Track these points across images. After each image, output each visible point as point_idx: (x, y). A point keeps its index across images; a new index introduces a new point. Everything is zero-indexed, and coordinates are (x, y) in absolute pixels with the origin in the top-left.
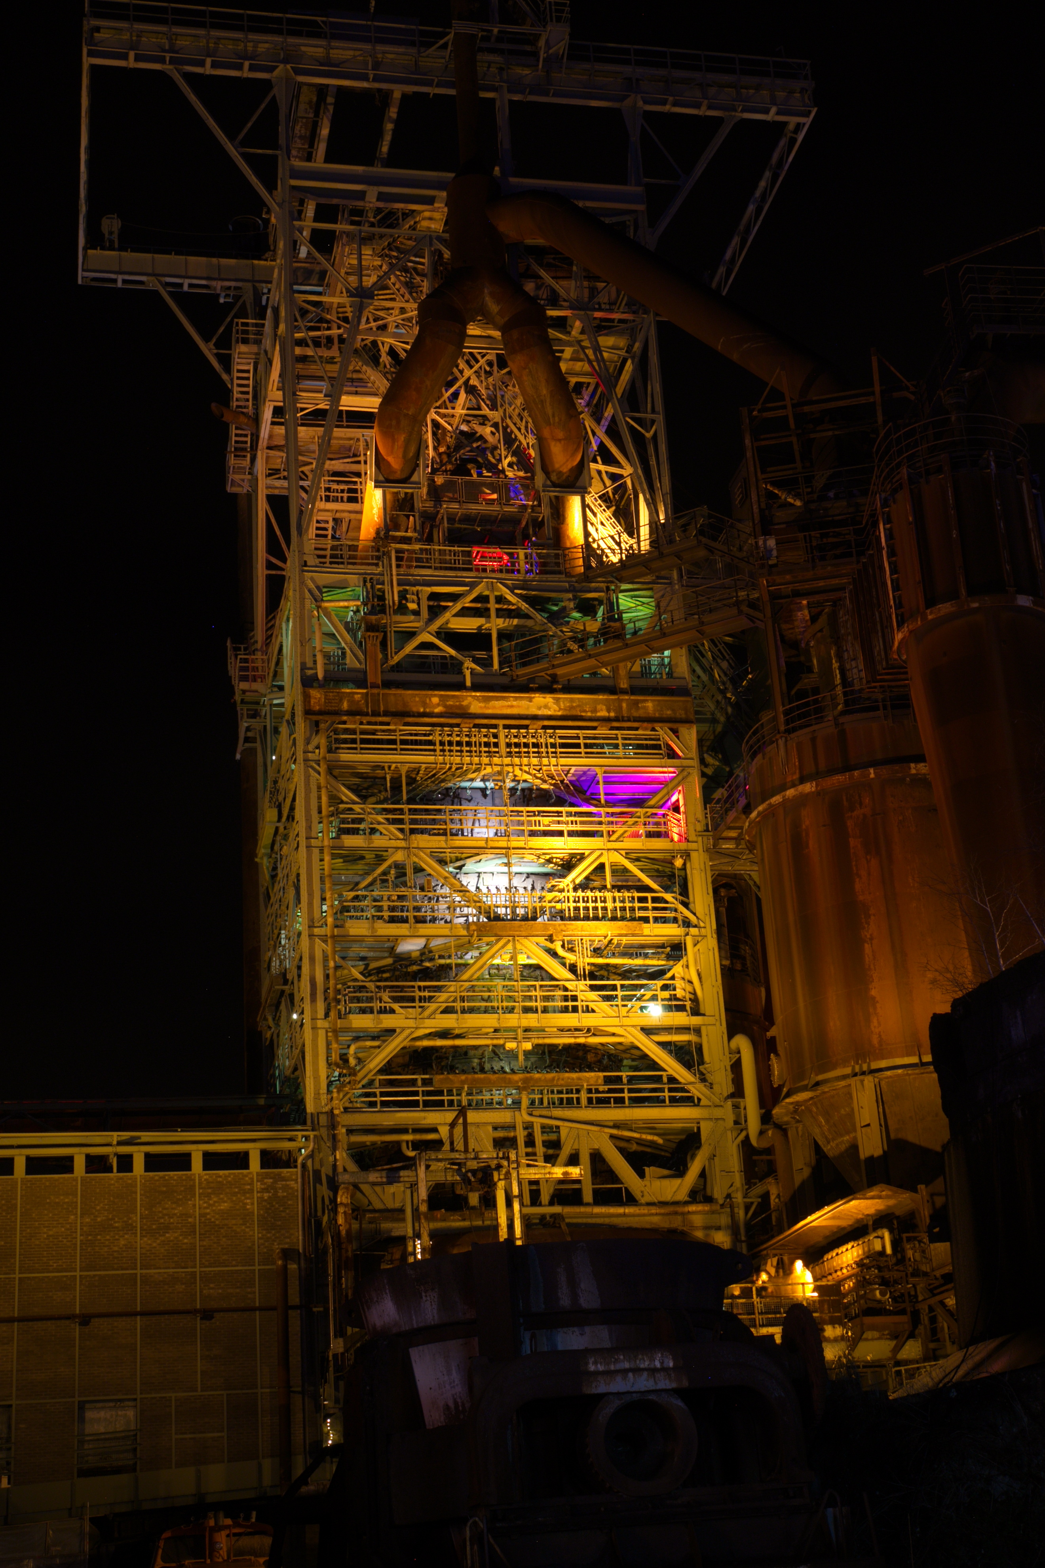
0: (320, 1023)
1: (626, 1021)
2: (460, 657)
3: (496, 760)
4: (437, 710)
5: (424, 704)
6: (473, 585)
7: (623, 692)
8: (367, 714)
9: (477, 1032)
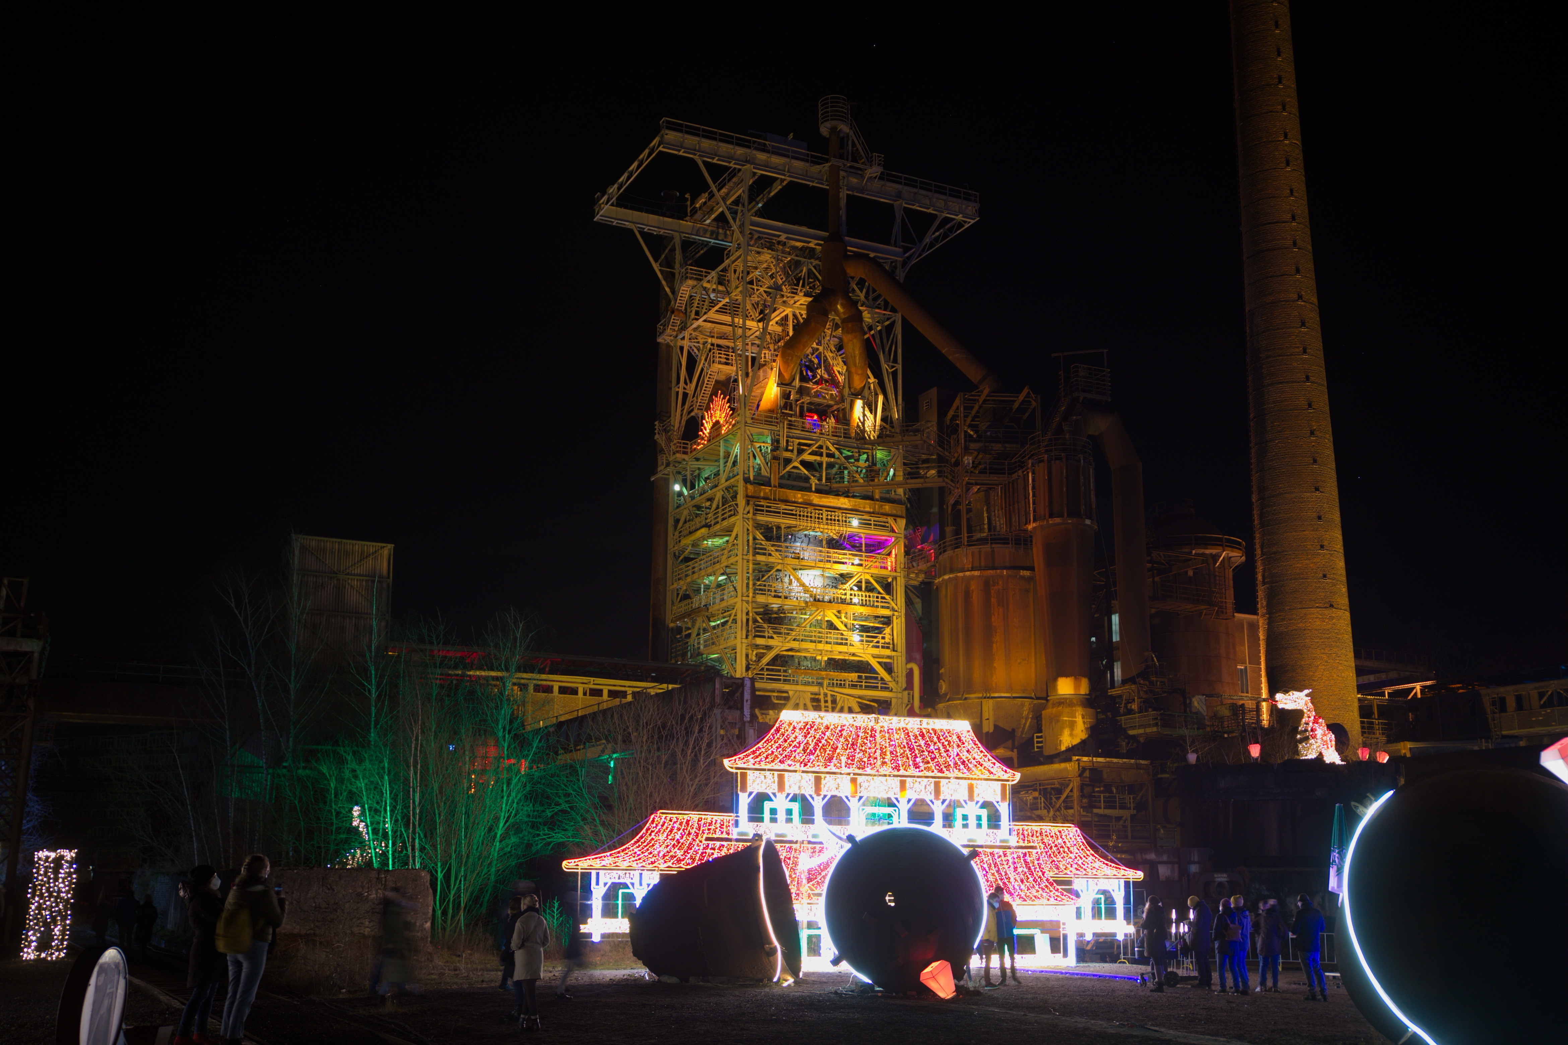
0: (744, 641)
1: (867, 652)
2: (809, 475)
3: (822, 526)
4: (800, 500)
5: (795, 497)
6: (817, 441)
7: (877, 500)
8: (771, 500)
9: (806, 650)
